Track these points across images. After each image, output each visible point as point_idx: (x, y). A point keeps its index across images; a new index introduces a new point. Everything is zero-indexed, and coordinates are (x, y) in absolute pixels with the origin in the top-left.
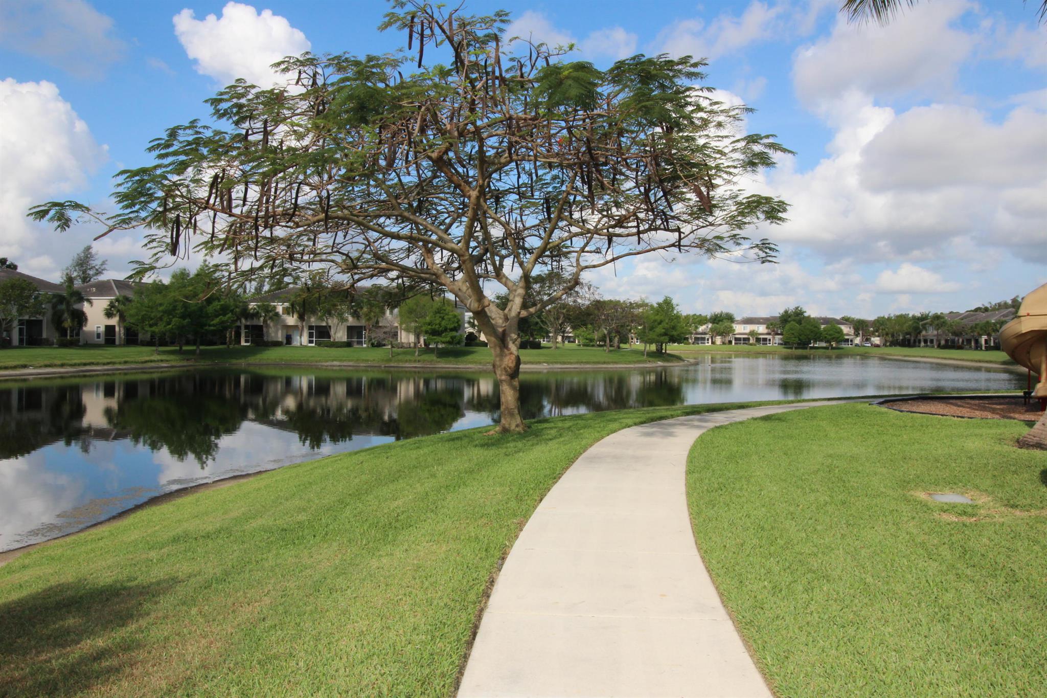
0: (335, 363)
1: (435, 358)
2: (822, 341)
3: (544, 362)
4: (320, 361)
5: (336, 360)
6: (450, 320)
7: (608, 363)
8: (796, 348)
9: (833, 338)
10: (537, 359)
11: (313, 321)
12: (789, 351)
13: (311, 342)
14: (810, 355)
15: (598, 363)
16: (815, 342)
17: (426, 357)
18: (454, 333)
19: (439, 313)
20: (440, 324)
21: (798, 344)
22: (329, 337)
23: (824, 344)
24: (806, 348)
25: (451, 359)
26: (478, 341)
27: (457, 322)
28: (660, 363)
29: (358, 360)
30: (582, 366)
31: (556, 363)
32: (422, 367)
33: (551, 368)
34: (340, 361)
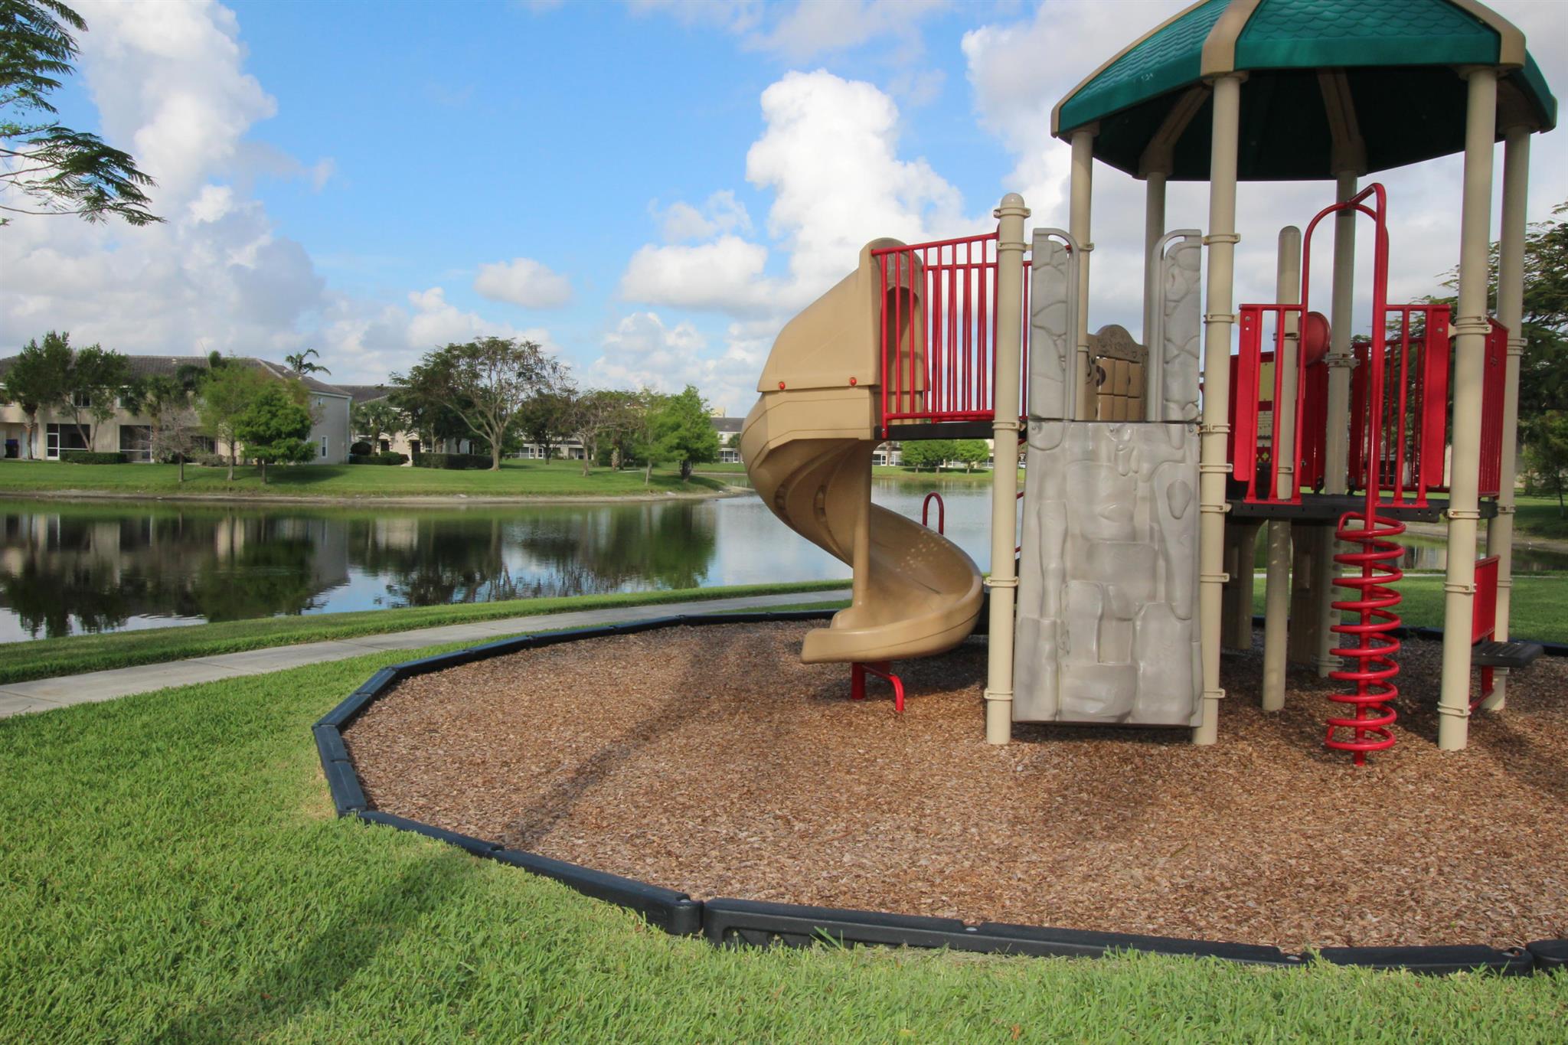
0: (74, 492)
1: (262, 484)
2: (956, 459)
3: (463, 493)
4: (45, 488)
5: (75, 487)
6: (286, 416)
7: (577, 494)
8: (920, 470)
9: (973, 456)
10: (450, 486)
11: (55, 415)
12: (910, 474)
13: (52, 453)
14: (941, 480)
15: (560, 493)
16: (949, 460)
17: (247, 483)
18: (293, 441)
19: (267, 404)
20: (267, 424)
21: (925, 464)
22: (82, 445)
23: (962, 466)
24: (934, 470)
25: (294, 486)
26: (372, 456)
27: (302, 422)
28: (671, 494)
29: (117, 487)
30: (531, 499)
31: (484, 493)
32: (234, 500)
33: (474, 503)
34: (85, 487)
